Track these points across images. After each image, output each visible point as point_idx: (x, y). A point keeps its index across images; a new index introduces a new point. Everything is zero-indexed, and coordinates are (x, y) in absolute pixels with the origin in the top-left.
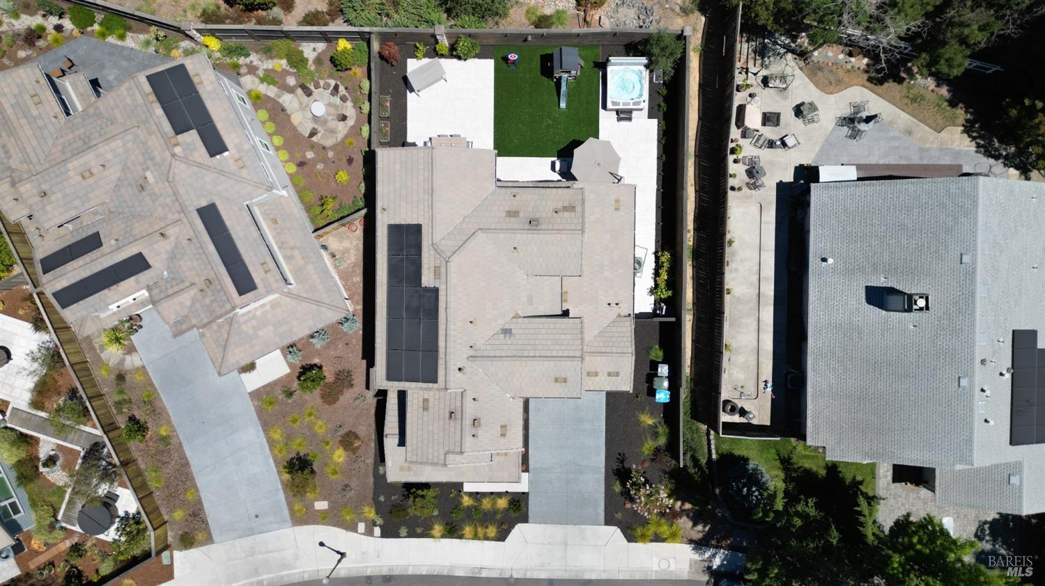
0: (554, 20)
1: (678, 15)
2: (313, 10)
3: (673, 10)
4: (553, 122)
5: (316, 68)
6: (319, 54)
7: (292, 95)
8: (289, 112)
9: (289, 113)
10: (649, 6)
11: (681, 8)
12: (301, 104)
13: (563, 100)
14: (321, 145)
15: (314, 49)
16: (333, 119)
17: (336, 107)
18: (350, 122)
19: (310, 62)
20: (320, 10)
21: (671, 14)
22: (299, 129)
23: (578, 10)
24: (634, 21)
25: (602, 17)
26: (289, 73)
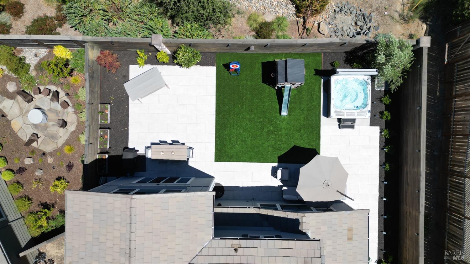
0: (275, 26)
1: (398, 22)
2: (42, 15)
3: (392, 18)
4: (274, 128)
5: (37, 74)
6: (41, 60)
7: (13, 101)
8: (9, 118)
9: (10, 120)
10: (367, 14)
11: (400, 15)
12: (21, 109)
13: (284, 107)
14: (41, 150)
15: (36, 55)
16: (53, 125)
17: (57, 113)
18: (71, 128)
19: (32, 68)
20: (49, 15)
21: (390, 21)
22: (19, 134)
23: (298, 17)
24: (352, 28)
25: (322, 24)
26: (10, 79)
